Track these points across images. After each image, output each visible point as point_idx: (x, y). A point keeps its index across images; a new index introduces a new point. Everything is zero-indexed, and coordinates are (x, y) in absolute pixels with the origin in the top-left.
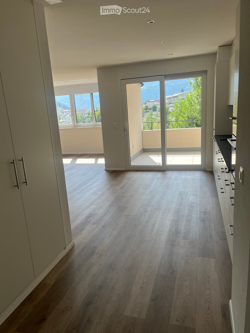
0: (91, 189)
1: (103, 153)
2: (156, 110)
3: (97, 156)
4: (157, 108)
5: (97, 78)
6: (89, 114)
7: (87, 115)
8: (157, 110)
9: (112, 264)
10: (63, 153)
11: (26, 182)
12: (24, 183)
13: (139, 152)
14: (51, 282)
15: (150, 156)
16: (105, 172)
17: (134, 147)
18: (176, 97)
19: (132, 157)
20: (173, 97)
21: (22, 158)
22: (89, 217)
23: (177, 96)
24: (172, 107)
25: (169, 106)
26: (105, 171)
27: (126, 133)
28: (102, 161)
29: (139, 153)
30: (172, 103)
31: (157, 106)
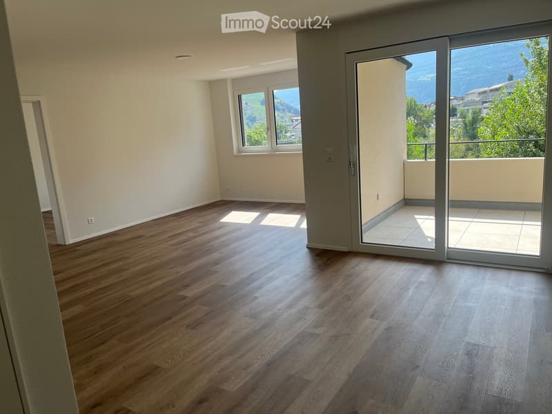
2: (456, 115)
4: (458, 111)
8: (458, 115)
13: (394, 205)
15: (416, 217)
16: (306, 250)
18: (497, 90)
20: (491, 91)
23: (500, 88)
24: (487, 108)
25: (483, 106)
29: (393, 208)
30: (489, 102)
31: (457, 107)
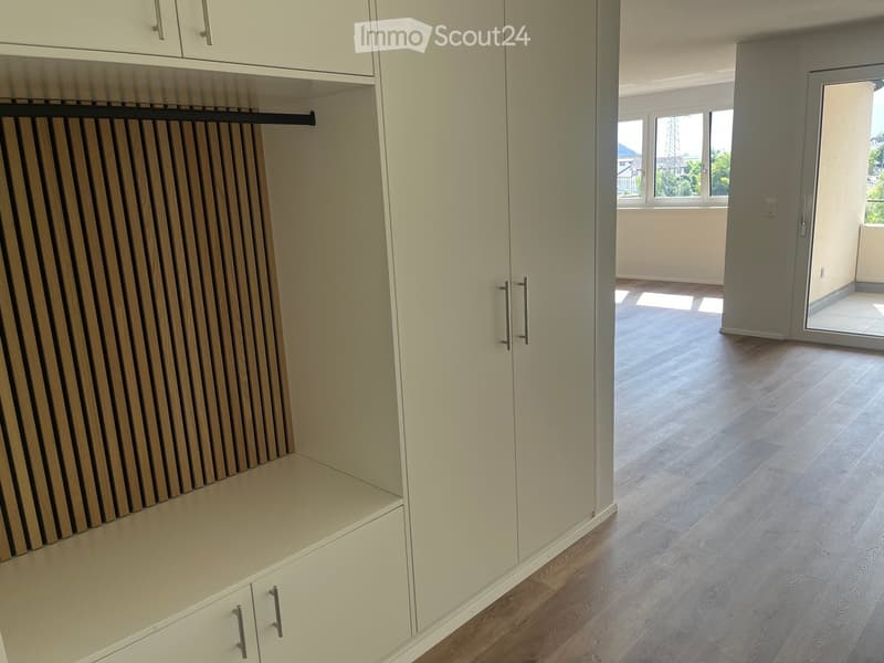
0: (675, 378)
1: (721, 282)
3: (699, 289)
5: (734, 70)
6: (687, 170)
7: (683, 173)
9: (717, 589)
10: (618, 275)
11: (526, 337)
12: (522, 337)
14: (555, 584)
17: (825, 273)
19: (812, 304)
21: (525, 279)
22: (663, 450)
26: (719, 335)
27: (804, 228)
28: (714, 306)
29: (837, 293)
